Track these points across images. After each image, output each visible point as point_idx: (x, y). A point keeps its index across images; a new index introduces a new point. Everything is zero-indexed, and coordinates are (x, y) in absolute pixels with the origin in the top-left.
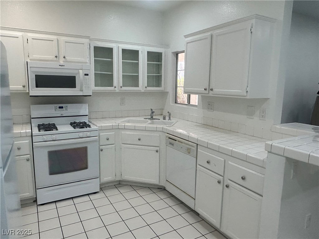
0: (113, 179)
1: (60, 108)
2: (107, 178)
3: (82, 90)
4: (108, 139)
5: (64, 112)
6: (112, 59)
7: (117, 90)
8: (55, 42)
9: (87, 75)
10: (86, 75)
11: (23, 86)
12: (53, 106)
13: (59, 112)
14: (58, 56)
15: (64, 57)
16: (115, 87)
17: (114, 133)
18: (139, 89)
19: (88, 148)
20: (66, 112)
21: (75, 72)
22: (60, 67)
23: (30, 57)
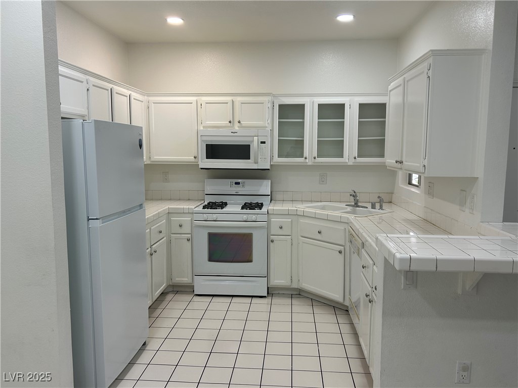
0: (287, 284)
1: (236, 183)
2: (278, 281)
3: (256, 162)
4: (281, 228)
5: (239, 189)
6: (303, 118)
7: (309, 162)
8: (230, 105)
9: (264, 143)
10: (262, 143)
11: (194, 157)
12: (229, 181)
13: (234, 189)
14: (232, 120)
15: (239, 122)
16: (306, 158)
17: (290, 220)
18: (345, 161)
19: (254, 236)
20: (243, 189)
21: (250, 139)
22: (232, 134)
23: (203, 124)
